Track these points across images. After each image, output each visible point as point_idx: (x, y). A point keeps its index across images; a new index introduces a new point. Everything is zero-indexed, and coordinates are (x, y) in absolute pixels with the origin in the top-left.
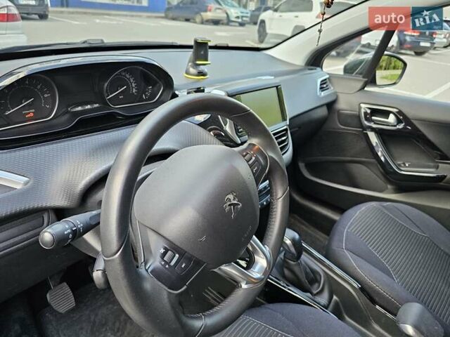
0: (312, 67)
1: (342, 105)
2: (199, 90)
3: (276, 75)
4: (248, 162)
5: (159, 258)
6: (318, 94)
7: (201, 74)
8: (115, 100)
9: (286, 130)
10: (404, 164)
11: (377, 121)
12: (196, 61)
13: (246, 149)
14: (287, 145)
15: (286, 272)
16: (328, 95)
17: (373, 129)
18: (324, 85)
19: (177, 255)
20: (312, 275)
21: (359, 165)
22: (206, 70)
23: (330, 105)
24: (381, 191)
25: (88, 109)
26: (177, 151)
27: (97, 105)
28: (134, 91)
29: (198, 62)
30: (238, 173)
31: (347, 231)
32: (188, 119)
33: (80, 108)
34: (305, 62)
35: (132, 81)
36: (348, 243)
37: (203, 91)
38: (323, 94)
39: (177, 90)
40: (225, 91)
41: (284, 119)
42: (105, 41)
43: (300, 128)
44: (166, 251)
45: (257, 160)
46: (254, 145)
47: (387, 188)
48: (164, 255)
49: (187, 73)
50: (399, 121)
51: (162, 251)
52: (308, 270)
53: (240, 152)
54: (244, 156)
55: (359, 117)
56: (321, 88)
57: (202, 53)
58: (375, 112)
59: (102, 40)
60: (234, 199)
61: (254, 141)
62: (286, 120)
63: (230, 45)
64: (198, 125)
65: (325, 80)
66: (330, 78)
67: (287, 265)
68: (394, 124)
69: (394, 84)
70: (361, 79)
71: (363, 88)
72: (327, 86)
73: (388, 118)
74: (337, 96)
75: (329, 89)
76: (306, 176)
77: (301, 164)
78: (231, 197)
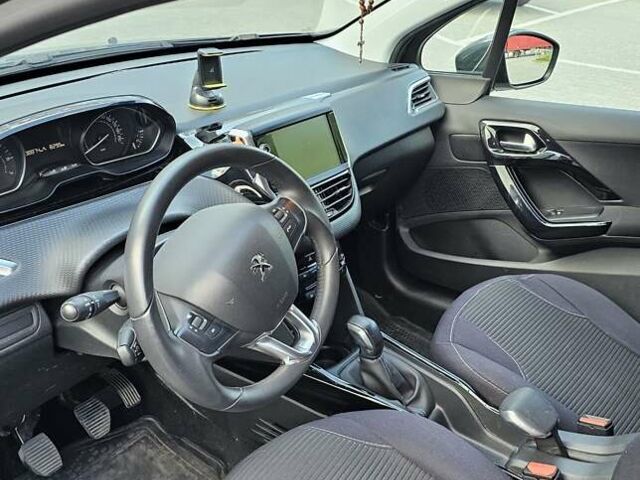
0: (402, 65)
1: (456, 125)
4: (279, 220)
5: (187, 324)
6: (409, 111)
7: (216, 102)
8: (96, 156)
9: (348, 175)
10: (556, 212)
11: (507, 146)
12: (204, 84)
13: (276, 206)
14: (350, 197)
15: (366, 377)
16: (428, 111)
17: (502, 161)
18: (420, 95)
19: (205, 320)
20: (403, 379)
21: (494, 222)
22: (220, 95)
23: (437, 126)
24: (527, 260)
25: (64, 172)
27: (75, 165)
28: (120, 139)
29: (207, 86)
30: (264, 231)
31: (457, 318)
32: (205, 174)
33: (54, 172)
35: (115, 125)
36: (456, 334)
38: (418, 110)
39: (181, 131)
40: (248, 131)
41: (342, 162)
43: (387, 168)
44: (194, 317)
45: (290, 217)
46: (287, 200)
48: (191, 320)
49: (193, 102)
50: (539, 145)
51: (189, 316)
52: (395, 371)
53: (270, 210)
54: (274, 214)
55: (481, 141)
56: (414, 101)
57: (212, 71)
58: (502, 132)
60: (262, 261)
62: (345, 161)
64: (216, 179)
65: (426, 84)
66: (434, 79)
67: (364, 367)
68: (533, 150)
69: (541, 80)
70: (481, 78)
71: (487, 93)
72: (427, 95)
73: (522, 141)
74: (446, 110)
75: (430, 99)
76: (411, 248)
77: (404, 231)
78: (259, 258)
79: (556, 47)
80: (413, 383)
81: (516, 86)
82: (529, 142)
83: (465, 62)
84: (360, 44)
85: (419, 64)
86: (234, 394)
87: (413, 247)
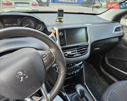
0: (115, 22)
6: (113, 32)
14: (86, 51)
23: (120, 37)
28: (33, 26)
29: (59, 17)
34: (112, 20)
35: (32, 22)
36: (110, 96)
38: (116, 33)
41: (87, 41)
42: (39, 10)
43: (104, 45)
56: (115, 30)
57: (61, 14)
59: (38, 10)
63: (84, 13)
66: (123, 26)
74: (124, 34)
75: (120, 31)
77: (106, 59)
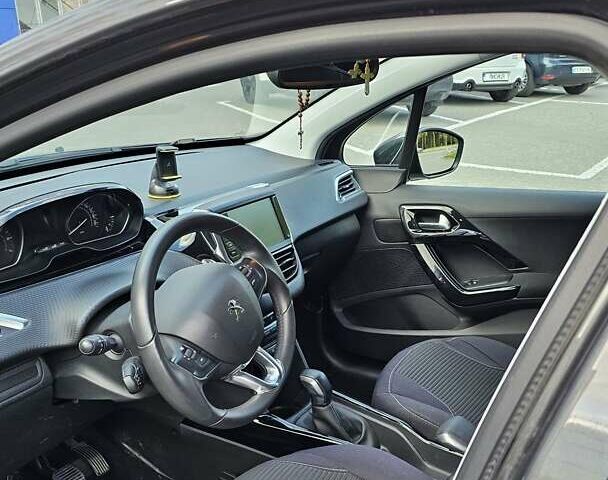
0: (328, 161)
1: (378, 211)
2: (173, 213)
3: (270, 181)
4: (245, 275)
5: (181, 354)
6: (337, 199)
7: (172, 192)
9: (291, 249)
10: (472, 282)
11: (424, 226)
12: (161, 176)
13: (241, 264)
14: (294, 268)
15: (318, 424)
16: (354, 199)
17: (421, 240)
18: (345, 185)
19: (195, 351)
20: (351, 424)
22: (176, 186)
23: (362, 212)
24: (451, 328)
25: (54, 249)
26: (163, 282)
27: (63, 243)
28: (95, 223)
29: (164, 178)
33: (46, 249)
34: (315, 154)
35: (91, 211)
37: (176, 214)
38: (344, 198)
41: (286, 237)
44: (186, 349)
45: (254, 273)
46: (250, 259)
47: (459, 321)
49: (152, 192)
51: (182, 349)
53: (238, 267)
54: (241, 270)
55: (402, 224)
56: (340, 191)
57: (169, 165)
58: (420, 215)
60: (237, 304)
61: (249, 255)
62: (289, 237)
64: (183, 252)
65: (349, 176)
66: (356, 172)
67: (316, 415)
68: (448, 228)
69: (450, 170)
70: (397, 169)
71: (403, 182)
72: (351, 186)
73: (438, 221)
74: (369, 199)
75: (354, 190)
76: (345, 325)
77: (337, 310)
78: (234, 302)
79: (461, 141)
80: (359, 428)
81: (429, 176)
82: (443, 221)
83: (382, 157)
84: (300, 134)
85: (342, 160)
86: (221, 413)
87: (346, 323)
